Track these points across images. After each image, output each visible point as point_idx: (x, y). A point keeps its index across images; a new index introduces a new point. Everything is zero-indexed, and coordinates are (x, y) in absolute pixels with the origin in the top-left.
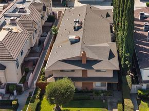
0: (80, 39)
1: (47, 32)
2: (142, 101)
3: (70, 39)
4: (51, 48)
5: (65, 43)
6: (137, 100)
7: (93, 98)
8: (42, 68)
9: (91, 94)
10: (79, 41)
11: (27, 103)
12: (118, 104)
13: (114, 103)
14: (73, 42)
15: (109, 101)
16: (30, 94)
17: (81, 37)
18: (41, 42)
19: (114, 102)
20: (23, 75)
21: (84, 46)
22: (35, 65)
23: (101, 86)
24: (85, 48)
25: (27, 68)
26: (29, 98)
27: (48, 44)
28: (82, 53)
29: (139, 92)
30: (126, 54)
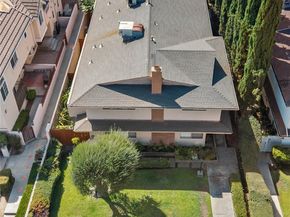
0: (143, 30)
1: (72, 6)
2: (281, 172)
3: (121, 31)
4: (81, 42)
5: (109, 39)
6: (271, 168)
7: (176, 164)
8: (64, 93)
9: (171, 154)
10: (142, 36)
11: (31, 181)
12: (233, 184)
13: (222, 179)
14: (129, 38)
15: (210, 171)
16: (38, 156)
17: (146, 26)
18: (59, 29)
19: (221, 175)
20: (24, 107)
21: (155, 49)
22: (47, 82)
23: (193, 138)
24: (159, 55)
25: (31, 91)
26: (35, 166)
27: (74, 32)
28: (153, 69)
29: (277, 153)
30: (254, 71)
